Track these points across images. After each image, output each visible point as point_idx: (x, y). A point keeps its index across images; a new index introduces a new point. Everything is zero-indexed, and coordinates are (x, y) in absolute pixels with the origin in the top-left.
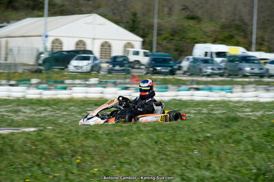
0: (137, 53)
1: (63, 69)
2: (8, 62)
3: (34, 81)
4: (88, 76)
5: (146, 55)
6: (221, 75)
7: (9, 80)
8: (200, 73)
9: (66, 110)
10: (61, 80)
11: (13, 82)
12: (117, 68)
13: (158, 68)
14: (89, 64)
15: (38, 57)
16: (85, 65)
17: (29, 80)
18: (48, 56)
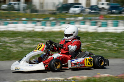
0: (103, 4)
1: (67, 12)
2: (43, 9)
3: (51, 18)
5: (108, 5)
12: (93, 11)
13: (112, 11)
14: (79, 9)
16: (77, 10)
17: (49, 18)
18: (61, 6)
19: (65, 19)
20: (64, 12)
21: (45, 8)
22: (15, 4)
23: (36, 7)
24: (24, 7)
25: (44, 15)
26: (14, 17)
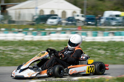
0: (78, 16)
1: (44, 23)
3: (31, 29)
4: (56, 27)
5: (83, 16)
6: (120, 25)
8: (109, 25)
10: (43, 28)
11: (20, 30)
12: (70, 22)
13: (89, 22)
14: (57, 21)
16: (55, 21)
17: (28, 29)
19: (44, 30)
20: (41, 23)
21: (21, 19)
25: (22, 26)
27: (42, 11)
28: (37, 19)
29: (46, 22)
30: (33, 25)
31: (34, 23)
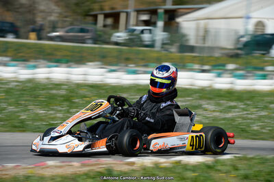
1: (264, 54)
2: (206, 45)
3: (231, 66)
7: (203, 64)
9: (265, 108)
10: (261, 66)
11: (206, 67)
15: (238, 40)
17: (224, 65)
18: (249, 40)
19: (262, 69)
20: (257, 53)
21: (209, 44)
22: (142, 32)
23: (187, 40)
24: (163, 40)
25: (212, 58)
26: (143, 59)
27: (260, 24)
28: (246, 45)
29: (269, 53)
30: (236, 56)
31: (239, 52)
